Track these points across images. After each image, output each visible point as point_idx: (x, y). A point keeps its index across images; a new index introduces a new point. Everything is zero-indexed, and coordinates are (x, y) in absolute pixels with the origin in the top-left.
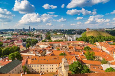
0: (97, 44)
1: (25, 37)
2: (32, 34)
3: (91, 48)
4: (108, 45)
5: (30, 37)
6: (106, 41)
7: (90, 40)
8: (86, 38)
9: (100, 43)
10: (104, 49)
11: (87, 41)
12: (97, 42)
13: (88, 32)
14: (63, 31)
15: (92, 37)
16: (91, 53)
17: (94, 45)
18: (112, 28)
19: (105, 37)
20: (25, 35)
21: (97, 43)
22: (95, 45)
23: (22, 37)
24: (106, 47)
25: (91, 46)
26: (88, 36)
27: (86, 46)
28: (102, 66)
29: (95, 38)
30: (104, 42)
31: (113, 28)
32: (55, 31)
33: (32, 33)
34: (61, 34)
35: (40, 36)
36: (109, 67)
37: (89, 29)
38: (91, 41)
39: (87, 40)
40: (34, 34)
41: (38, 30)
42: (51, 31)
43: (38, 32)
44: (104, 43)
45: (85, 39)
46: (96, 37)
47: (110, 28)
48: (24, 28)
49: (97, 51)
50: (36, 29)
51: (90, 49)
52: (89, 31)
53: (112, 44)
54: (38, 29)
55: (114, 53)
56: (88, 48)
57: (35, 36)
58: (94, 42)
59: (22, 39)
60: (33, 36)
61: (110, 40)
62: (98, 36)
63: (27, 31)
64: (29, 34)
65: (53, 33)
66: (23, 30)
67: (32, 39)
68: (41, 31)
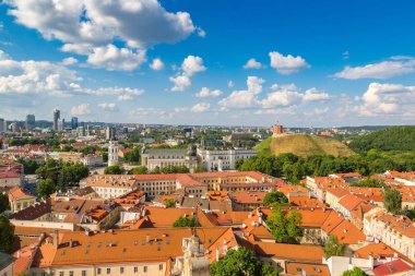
0: (310, 181)
1: (33, 152)
2: (64, 142)
3: (288, 196)
4: (344, 185)
5: (55, 155)
6: (337, 172)
7: (284, 168)
8: (272, 160)
9: (320, 179)
10: (333, 201)
11: (276, 173)
12: (310, 174)
13: (280, 141)
14: (188, 134)
15: (293, 159)
16: (289, 215)
17: (300, 188)
18: (355, 128)
19: (333, 158)
20: (35, 143)
21: (308, 178)
22: (304, 186)
23: (22, 155)
24: (338, 193)
25: (289, 191)
26: (277, 154)
27: (270, 191)
28: (326, 265)
29: (302, 162)
30: (334, 176)
31: (360, 128)
32: (159, 134)
33: (66, 137)
34: (181, 146)
35: (97, 153)
36: (351, 268)
37: (282, 129)
38: (290, 172)
39: (273, 168)
40: (73, 141)
41: (91, 127)
42: (142, 134)
43: (91, 134)
44: (332, 179)
45: (269, 163)
46: (305, 157)
47: (348, 128)
48: (31, 118)
49: (309, 209)
50: (83, 124)
51: (287, 201)
52: (282, 135)
53: (358, 182)
54: (90, 123)
55: (365, 215)
56: (278, 197)
57: (76, 151)
58: (300, 177)
59: (21, 161)
60: (68, 149)
61: (351, 170)
62: (310, 154)
63: (44, 130)
64: (51, 143)
65: (151, 140)
66: (26, 126)
67: (66, 160)
68: (102, 132)
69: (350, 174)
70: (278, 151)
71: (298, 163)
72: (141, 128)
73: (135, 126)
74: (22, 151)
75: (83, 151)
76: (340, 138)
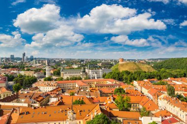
0: (135, 83)
1: (12, 71)
2: (27, 67)
3: (125, 89)
4: (150, 84)
5: (22, 73)
6: (147, 79)
7: (124, 77)
8: (118, 74)
9: (139, 82)
10: (145, 91)
11: (120, 79)
12: (135, 79)
13: (122, 65)
14: (82, 63)
15: (128, 73)
16: (125, 98)
17: (130, 86)
18: (155, 59)
19: (145, 72)
20: (14, 67)
21: (134, 81)
22: (132, 85)
23: (7, 73)
24: (147, 88)
25: (126, 87)
26: (121, 71)
27: (117, 87)
28: (141, 121)
29: (132, 74)
30: (146, 80)
31: (158, 59)
32: (69, 63)
33: (28, 64)
34: (79, 68)
35: (41, 71)
36: (151, 121)
37: (123, 60)
38: (126, 79)
39: (119, 77)
40: (31, 66)
41: (39, 60)
42: (62, 63)
43: (39, 63)
44: (145, 82)
46: (133, 72)
47: (153, 59)
48: (12, 56)
49: (134, 95)
50: (35, 59)
51: (124, 92)
52: (123, 63)
53: (156, 83)
54: (39, 58)
55: (159, 97)
56: (120, 91)
57: (32, 71)
58: (131, 81)
59: (7, 76)
60: (28, 70)
61: (153, 78)
62: (136, 71)
63: (19, 62)
64: (21, 67)
65: (66, 65)
66: (10, 60)
67: (27, 75)
68: (44, 62)
69: (153, 79)
70: (122, 70)
71: (130, 75)
72: (62, 60)
73: (59, 59)
74: (8, 71)
75: (35, 71)
76: (149, 64)
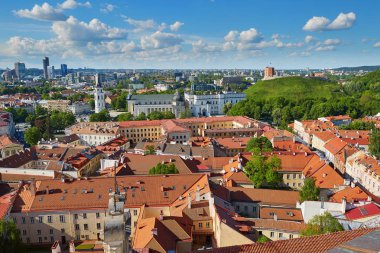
0: (298, 125)
1: (22, 101)
2: (54, 90)
3: (272, 141)
4: (331, 129)
5: (44, 103)
6: (327, 115)
7: (274, 112)
8: (261, 104)
9: (308, 122)
10: (318, 143)
12: (299, 117)
14: (178, 79)
15: (283, 103)
17: (286, 133)
18: (353, 69)
19: (325, 100)
20: (26, 92)
21: (296, 122)
22: (291, 130)
23: (11, 103)
24: (324, 137)
25: (274, 136)
26: (267, 99)
29: (293, 105)
30: (322, 119)
32: (148, 78)
33: (57, 86)
34: (170, 91)
35: (86, 100)
37: (273, 71)
38: (278, 117)
39: (262, 113)
40: (62, 89)
42: (132, 79)
43: (81, 81)
44: (320, 123)
45: (258, 107)
46: (297, 100)
48: (21, 66)
49: (291, 154)
50: (71, 71)
51: (270, 146)
52: (273, 78)
54: (80, 69)
55: (348, 159)
56: (261, 143)
57: (65, 98)
59: (12, 110)
60: (55, 97)
61: (343, 113)
62: (302, 97)
63: (36, 78)
64: (40, 91)
65: (142, 86)
66: (17, 74)
67: (55, 107)
68: (92, 78)
69: (340, 117)
71: (287, 107)
72: (131, 74)
73: (124, 71)
74: (12, 100)
75: (71, 99)
